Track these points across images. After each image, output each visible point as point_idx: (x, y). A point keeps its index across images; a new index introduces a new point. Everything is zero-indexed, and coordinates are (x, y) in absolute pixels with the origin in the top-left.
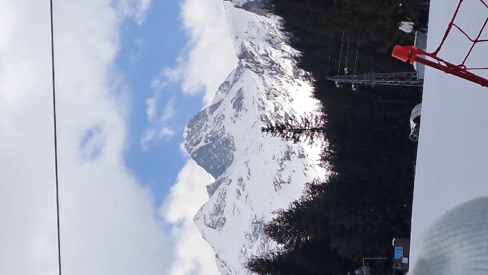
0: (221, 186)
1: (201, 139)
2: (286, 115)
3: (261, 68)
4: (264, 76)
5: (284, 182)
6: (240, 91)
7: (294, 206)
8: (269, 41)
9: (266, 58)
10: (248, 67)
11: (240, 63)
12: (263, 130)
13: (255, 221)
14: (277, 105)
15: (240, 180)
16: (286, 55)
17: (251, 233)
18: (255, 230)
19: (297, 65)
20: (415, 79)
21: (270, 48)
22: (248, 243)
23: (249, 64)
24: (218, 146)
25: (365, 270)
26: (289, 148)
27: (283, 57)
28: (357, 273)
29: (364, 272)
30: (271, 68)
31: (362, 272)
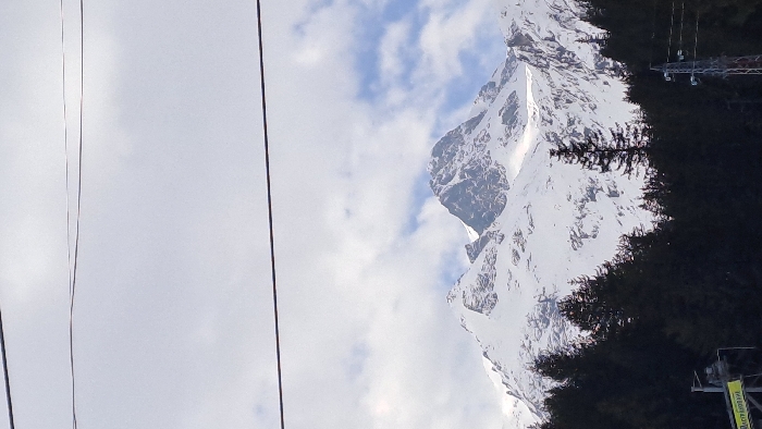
0: (489, 246)
1: (454, 173)
2: (587, 131)
3: (545, 59)
4: (549, 71)
5: (586, 236)
6: (513, 96)
7: (605, 271)
8: (555, 16)
9: (551, 43)
10: (523, 58)
11: (511, 53)
12: (552, 153)
13: (543, 298)
14: (571, 116)
15: (518, 234)
16: (584, 36)
17: (538, 317)
18: (544, 311)
19: (601, 52)
21: (555, 27)
22: (532, 332)
23: (526, 54)
24: (482, 182)
25: (720, 366)
26: (593, 182)
27: (579, 41)
28: (708, 371)
29: (720, 369)
30: (559, 59)
31: (717, 370)
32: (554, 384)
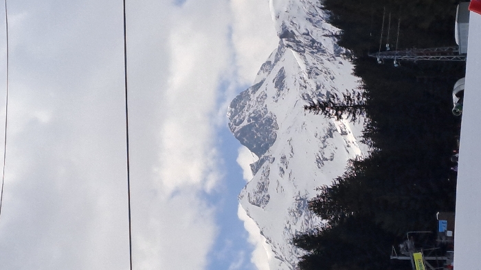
0: (265, 164)
1: (244, 118)
2: (328, 93)
3: (302, 47)
4: (305, 54)
5: (326, 160)
7: (338, 182)
8: (310, 19)
9: (307, 37)
10: (288, 46)
11: (281, 43)
12: (306, 108)
13: (298, 198)
14: (318, 84)
15: (284, 158)
16: (327, 33)
17: (295, 210)
18: (299, 206)
19: (338, 43)
20: (457, 54)
21: (310, 27)
22: (291, 219)
23: (291, 44)
24: (261, 125)
25: (409, 243)
26: (331, 125)
27: (324, 36)
28: (401, 246)
29: (408, 245)
30: (312, 47)
31: (407, 246)
32: (305, 252)
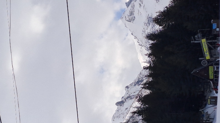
0: (132, 3)
7: (166, 9)
13: (148, 17)
17: (147, 23)
18: (148, 21)
25: (199, 35)
28: (196, 36)
31: (198, 36)
32: (152, 42)
